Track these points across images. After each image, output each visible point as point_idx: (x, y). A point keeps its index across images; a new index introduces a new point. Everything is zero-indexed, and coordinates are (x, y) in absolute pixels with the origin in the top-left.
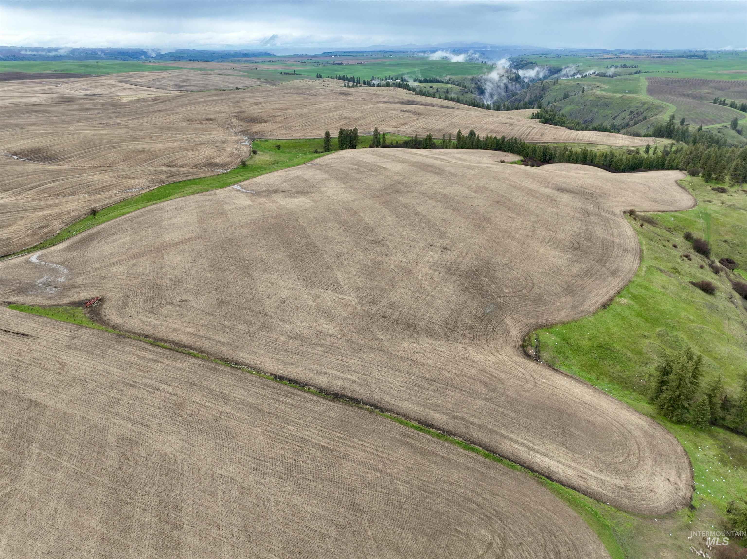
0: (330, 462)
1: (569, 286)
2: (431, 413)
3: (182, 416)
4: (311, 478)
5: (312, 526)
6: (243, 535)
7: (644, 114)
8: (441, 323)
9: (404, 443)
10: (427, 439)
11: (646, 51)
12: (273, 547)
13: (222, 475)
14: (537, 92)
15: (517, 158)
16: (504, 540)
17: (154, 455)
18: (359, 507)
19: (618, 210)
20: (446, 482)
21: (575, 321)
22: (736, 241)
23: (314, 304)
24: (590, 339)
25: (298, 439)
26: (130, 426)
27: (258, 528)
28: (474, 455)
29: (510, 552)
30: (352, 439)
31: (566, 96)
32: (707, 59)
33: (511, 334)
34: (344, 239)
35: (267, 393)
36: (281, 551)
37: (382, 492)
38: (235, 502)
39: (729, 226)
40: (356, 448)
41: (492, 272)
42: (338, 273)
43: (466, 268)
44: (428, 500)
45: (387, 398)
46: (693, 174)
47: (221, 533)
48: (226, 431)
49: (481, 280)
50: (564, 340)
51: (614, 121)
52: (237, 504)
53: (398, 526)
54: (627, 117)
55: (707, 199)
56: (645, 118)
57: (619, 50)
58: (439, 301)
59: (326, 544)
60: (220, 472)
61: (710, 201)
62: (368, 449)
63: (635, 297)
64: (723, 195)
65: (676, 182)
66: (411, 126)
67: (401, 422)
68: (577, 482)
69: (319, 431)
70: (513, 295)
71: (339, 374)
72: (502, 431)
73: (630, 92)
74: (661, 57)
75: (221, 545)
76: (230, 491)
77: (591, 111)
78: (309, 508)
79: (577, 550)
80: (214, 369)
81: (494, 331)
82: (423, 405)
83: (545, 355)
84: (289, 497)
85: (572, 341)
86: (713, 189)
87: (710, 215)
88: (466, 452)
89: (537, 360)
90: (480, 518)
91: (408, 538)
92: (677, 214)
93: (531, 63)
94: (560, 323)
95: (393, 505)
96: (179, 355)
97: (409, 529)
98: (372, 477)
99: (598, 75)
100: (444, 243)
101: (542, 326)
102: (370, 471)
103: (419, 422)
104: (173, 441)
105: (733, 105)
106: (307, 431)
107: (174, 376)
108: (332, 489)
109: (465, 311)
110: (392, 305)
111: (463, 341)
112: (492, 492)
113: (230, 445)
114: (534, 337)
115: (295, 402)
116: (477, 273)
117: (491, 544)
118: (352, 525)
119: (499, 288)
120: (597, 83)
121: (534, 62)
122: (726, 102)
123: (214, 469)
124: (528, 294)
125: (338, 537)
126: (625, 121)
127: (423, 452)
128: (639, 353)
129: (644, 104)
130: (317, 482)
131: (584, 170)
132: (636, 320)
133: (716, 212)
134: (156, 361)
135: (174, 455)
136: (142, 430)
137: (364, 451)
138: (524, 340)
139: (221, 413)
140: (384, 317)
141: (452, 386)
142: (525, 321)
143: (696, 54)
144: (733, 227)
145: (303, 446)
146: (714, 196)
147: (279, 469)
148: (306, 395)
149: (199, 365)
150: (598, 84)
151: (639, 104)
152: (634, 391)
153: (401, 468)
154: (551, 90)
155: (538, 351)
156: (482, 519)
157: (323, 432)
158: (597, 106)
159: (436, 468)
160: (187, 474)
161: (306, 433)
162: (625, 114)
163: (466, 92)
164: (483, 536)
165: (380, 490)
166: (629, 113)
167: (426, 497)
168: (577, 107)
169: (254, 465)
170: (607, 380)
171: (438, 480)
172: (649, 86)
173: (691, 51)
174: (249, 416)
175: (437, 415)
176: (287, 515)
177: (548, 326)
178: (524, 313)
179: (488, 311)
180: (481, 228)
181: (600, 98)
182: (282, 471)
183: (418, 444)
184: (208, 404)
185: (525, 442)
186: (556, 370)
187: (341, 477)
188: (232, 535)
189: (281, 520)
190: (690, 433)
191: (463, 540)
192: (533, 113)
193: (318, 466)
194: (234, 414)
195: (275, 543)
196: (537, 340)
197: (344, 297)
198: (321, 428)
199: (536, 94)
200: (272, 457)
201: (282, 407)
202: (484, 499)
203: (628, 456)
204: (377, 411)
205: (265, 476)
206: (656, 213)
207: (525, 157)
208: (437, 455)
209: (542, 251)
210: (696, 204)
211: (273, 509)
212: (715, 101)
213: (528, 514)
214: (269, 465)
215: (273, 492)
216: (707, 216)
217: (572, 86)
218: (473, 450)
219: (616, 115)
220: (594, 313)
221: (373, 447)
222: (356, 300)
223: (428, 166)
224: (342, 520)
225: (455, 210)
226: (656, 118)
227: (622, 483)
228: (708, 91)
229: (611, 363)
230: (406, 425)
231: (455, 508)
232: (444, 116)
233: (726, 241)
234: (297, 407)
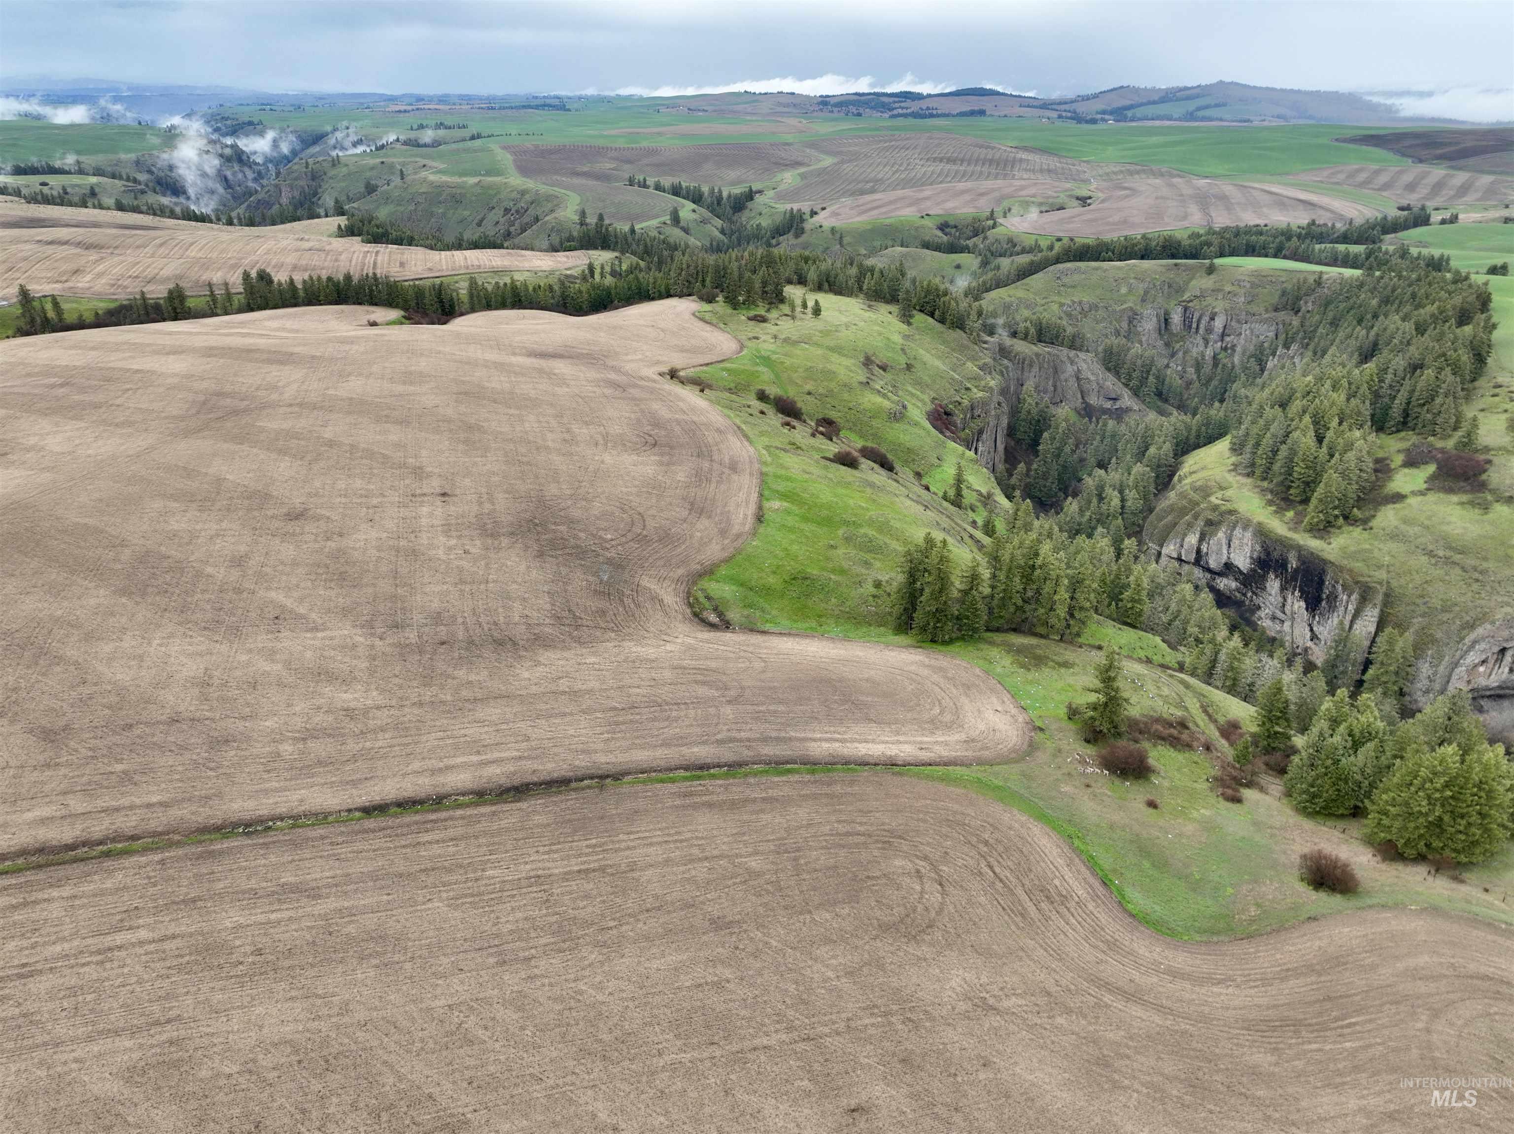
0: (616, 886)
1: (692, 504)
2: (685, 750)
3: (241, 963)
4: (612, 924)
5: (687, 984)
6: (593, 1062)
7: (531, 212)
8: (547, 621)
9: (695, 807)
10: (721, 786)
11: (462, 97)
12: (660, 1046)
13: (449, 1006)
14: (302, 183)
15: (394, 314)
16: (925, 858)
17: (261, 1056)
18: (727, 920)
19: (651, 372)
20: (800, 828)
21: (739, 551)
22: (821, 391)
23: (279, 666)
24: (774, 573)
25: (524, 883)
26: (128, 1044)
27: (606, 1037)
28: (797, 777)
29: (945, 868)
30: (615, 839)
31: (371, 189)
32: (569, 110)
33: (666, 601)
34: (218, 527)
35: (378, 843)
36: (679, 1043)
37: (735, 884)
38: (522, 1028)
39: (800, 370)
40: (635, 848)
41: (562, 514)
42: (273, 594)
43: (510, 518)
44: (802, 862)
45: (602, 758)
46: (710, 300)
47: (551, 1082)
48: (372, 938)
49: (555, 531)
50: (742, 585)
51: (482, 229)
52: (531, 1028)
53: (801, 913)
54: (502, 220)
55: (751, 335)
56: (537, 219)
57: (410, 96)
58: (515, 586)
59: (732, 992)
60: (443, 1002)
61: (757, 338)
62: (655, 840)
63: (784, 496)
64: (765, 325)
65: (694, 314)
66: (100, 275)
67: (662, 781)
68: (925, 756)
69: (548, 853)
70: (624, 539)
71: (475, 758)
72: (793, 734)
73: (488, 173)
74: (492, 108)
75: (571, 1099)
76: (493, 1019)
77: (432, 214)
78: (655, 964)
79: (997, 828)
80: (211, 854)
81: (638, 606)
82: (662, 745)
83: (733, 615)
84: (606, 968)
85: (753, 583)
86: (750, 319)
87: (768, 358)
88: (784, 778)
89: (728, 628)
90: (879, 848)
91: (827, 920)
92: (727, 365)
93: (250, 123)
94: (722, 562)
95: (768, 892)
96: (77, 869)
97: (817, 908)
98: (700, 871)
99: (405, 143)
100: (435, 485)
101: (701, 575)
102: (690, 866)
103: (686, 768)
104: (274, 1011)
105: (658, 187)
106: (526, 863)
107: (125, 908)
108: (661, 921)
109: (570, 588)
110: (437, 618)
111: (607, 637)
112: (860, 811)
113: (409, 955)
114: (700, 595)
115: (451, 833)
116: (537, 521)
117: (918, 871)
118: (741, 947)
119: (594, 536)
120: (418, 159)
121: (256, 121)
122: (648, 183)
123: (423, 1006)
124: (645, 532)
125: (739, 974)
126: (502, 228)
127: (734, 805)
128: (842, 572)
129: (523, 193)
130: (627, 923)
131: (534, 318)
132: (807, 527)
133: (774, 352)
134: (25, 904)
135: (308, 1031)
136: (170, 1032)
137: (651, 844)
138: (690, 605)
139: (325, 917)
140: (443, 643)
141: (667, 704)
142: (671, 574)
143: (548, 101)
144: (807, 370)
145: (546, 887)
146: (757, 329)
147: (543, 941)
148: (459, 812)
149: (162, 862)
150: (423, 161)
151: (514, 195)
152: (870, 625)
153: (726, 840)
154: (331, 178)
155: (720, 615)
156: (884, 849)
157: (557, 851)
158: (440, 202)
159: (769, 816)
160: (376, 1043)
161: (528, 867)
162: (496, 215)
163: (143, 192)
164: (903, 867)
165: (730, 882)
166: (502, 213)
167: (796, 859)
168: (401, 209)
169: (492, 960)
170: (831, 621)
171: (788, 830)
172: (514, 160)
173: (537, 97)
174: (389, 894)
175: (696, 749)
176: (632, 992)
177: (708, 572)
178: (661, 563)
179: (605, 578)
180: (478, 445)
181: (440, 188)
182: (552, 940)
183: (715, 798)
184: (273, 916)
185: (829, 735)
186: (764, 632)
187: (656, 897)
188: (573, 1073)
189: (631, 1004)
190: (970, 648)
191: (886, 884)
192: (339, 226)
193: (604, 902)
194: (353, 907)
195: (656, 1040)
196: (708, 598)
197: (328, 633)
198: (546, 849)
199: (303, 187)
200: (511, 932)
201: (436, 850)
202: (861, 824)
203: (940, 703)
204: (608, 781)
205: (533, 963)
206: (698, 369)
207: (405, 309)
208: (754, 800)
209: (608, 458)
210: (742, 347)
211: (600, 998)
212: (631, 182)
213: (921, 816)
214: (523, 944)
215: (572, 976)
216: (766, 361)
217: (372, 168)
218: (789, 771)
219: (479, 217)
220: (754, 533)
221: (659, 833)
222: (359, 631)
223: (249, 351)
224: (720, 950)
225: (403, 422)
226: (556, 218)
227: (963, 737)
228: (612, 166)
229: (821, 596)
230: (673, 781)
231: (842, 853)
232: (161, 245)
233: (809, 393)
234: (464, 837)
